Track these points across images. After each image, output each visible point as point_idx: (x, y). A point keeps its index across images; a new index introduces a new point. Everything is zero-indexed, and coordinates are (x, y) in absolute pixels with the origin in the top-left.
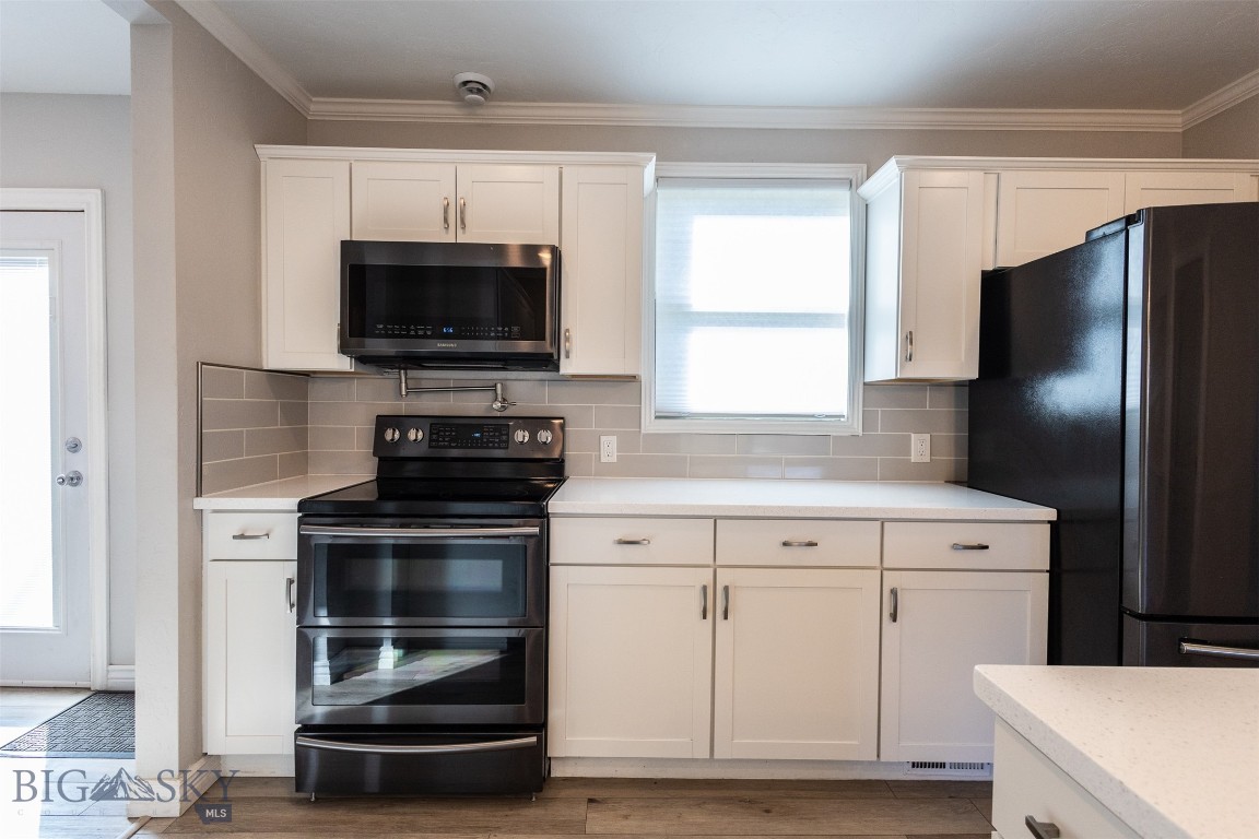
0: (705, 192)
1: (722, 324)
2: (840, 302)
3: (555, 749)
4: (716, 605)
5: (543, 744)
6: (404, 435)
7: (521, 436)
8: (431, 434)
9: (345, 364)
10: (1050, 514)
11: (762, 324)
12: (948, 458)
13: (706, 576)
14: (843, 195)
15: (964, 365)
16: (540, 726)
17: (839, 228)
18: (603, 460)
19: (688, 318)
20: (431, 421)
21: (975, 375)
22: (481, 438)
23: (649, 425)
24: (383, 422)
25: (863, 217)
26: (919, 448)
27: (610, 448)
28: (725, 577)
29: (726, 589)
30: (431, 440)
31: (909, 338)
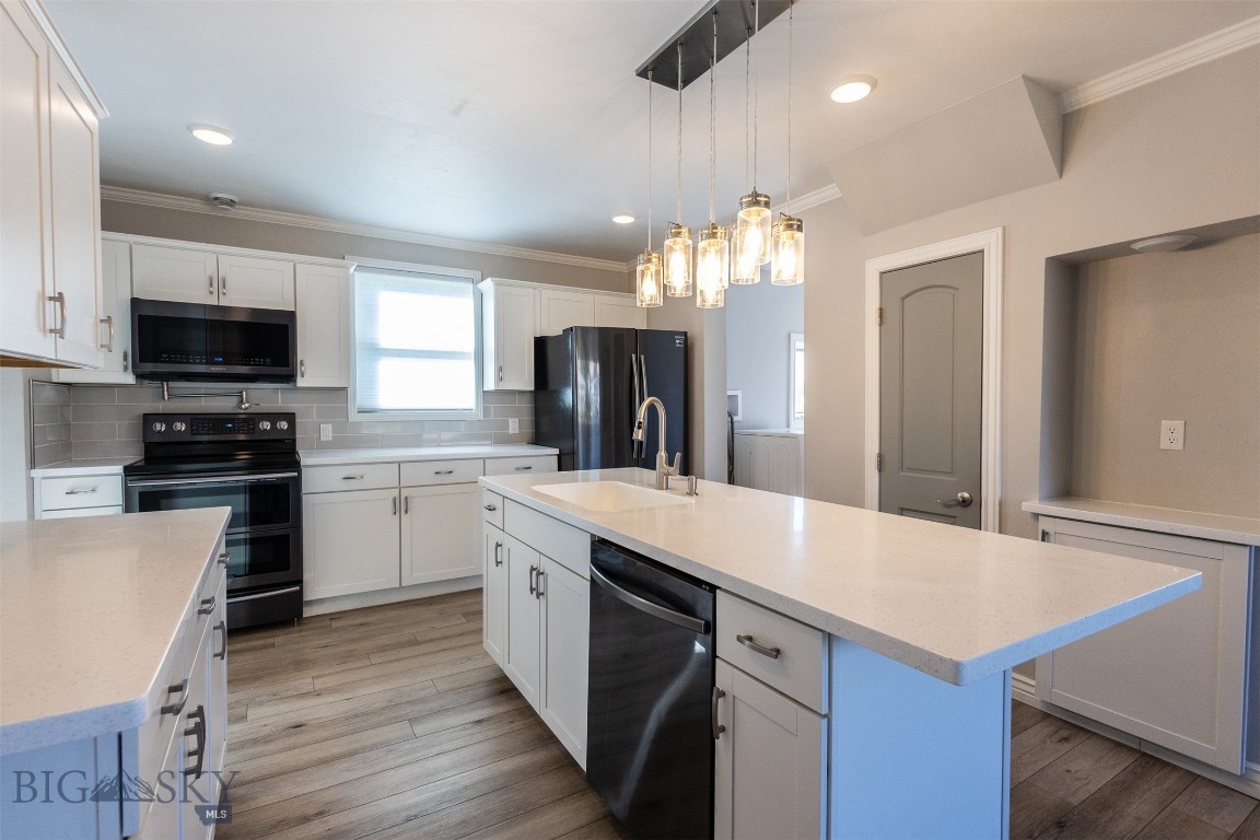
0: (387, 277)
1: (399, 356)
2: (469, 346)
3: (308, 596)
4: (401, 506)
5: (300, 593)
6: (169, 427)
7: (266, 425)
8: (192, 425)
9: (130, 379)
10: (556, 451)
11: (425, 357)
12: (528, 430)
13: (395, 493)
14: (470, 286)
15: (527, 383)
16: (300, 582)
17: (466, 304)
18: (322, 439)
19: (377, 352)
20: (190, 417)
21: (533, 389)
22: (233, 427)
23: (354, 417)
24: (148, 419)
25: (480, 299)
26: (513, 426)
27: (327, 432)
28: (405, 493)
29: (406, 498)
30: (192, 430)
31: (500, 369)
